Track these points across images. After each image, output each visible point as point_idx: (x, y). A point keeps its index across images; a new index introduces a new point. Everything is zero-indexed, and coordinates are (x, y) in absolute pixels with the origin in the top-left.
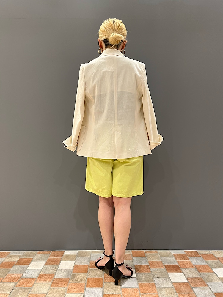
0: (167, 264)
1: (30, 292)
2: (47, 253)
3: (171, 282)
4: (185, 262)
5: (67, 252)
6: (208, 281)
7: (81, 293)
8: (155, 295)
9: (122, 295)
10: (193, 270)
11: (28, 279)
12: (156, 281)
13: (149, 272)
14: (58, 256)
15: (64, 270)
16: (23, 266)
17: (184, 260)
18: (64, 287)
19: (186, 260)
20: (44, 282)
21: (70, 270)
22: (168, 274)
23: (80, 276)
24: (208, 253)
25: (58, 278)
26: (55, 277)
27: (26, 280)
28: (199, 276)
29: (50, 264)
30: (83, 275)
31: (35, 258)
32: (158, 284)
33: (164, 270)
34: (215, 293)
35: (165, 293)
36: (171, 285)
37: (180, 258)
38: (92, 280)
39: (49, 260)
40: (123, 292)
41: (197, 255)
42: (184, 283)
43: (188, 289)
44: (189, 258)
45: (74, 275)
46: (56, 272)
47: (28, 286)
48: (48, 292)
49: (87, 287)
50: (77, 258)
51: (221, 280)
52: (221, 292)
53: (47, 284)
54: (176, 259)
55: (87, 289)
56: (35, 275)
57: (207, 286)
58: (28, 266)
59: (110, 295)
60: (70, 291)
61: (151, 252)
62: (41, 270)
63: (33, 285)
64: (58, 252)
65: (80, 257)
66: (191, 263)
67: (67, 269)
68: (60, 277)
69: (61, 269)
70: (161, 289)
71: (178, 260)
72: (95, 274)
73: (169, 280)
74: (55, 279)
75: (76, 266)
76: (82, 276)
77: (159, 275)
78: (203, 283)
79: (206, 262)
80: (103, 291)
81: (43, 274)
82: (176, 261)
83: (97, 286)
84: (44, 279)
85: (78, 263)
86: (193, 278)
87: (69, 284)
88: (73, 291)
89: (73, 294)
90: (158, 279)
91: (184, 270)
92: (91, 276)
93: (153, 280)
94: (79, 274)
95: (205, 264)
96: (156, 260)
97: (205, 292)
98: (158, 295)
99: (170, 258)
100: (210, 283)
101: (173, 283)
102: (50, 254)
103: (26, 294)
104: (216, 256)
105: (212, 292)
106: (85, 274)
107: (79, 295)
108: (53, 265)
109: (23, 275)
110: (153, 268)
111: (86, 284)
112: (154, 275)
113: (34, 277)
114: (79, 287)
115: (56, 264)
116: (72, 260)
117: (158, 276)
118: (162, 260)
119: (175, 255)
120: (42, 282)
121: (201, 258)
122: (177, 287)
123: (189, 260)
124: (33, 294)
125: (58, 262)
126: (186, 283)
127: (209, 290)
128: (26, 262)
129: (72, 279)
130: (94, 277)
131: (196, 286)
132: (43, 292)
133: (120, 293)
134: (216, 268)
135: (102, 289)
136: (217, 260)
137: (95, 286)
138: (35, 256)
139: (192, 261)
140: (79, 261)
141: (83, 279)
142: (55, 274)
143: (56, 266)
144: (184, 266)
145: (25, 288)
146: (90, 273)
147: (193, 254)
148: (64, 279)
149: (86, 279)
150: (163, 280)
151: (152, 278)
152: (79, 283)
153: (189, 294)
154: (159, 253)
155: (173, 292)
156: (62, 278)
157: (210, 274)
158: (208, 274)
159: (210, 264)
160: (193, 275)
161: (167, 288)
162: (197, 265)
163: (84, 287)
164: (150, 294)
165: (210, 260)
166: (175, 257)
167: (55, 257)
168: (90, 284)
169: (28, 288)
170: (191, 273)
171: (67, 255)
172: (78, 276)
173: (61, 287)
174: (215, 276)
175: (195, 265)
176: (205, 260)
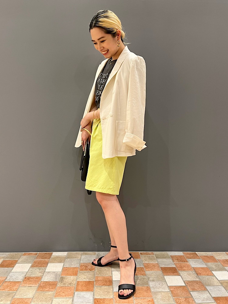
0: (163, 266)
1: (14, 296)
3: (167, 285)
4: (183, 264)
5: (55, 254)
6: (207, 284)
7: (70, 297)
8: (149, 300)
9: (114, 299)
10: (192, 273)
11: (12, 282)
12: (151, 284)
13: (145, 275)
14: (46, 258)
15: (52, 273)
16: (6, 268)
17: (183, 262)
18: (52, 291)
20: (30, 285)
21: (58, 273)
22: (165, 277)
23: (69, 279)
24: (207, 255)
25: (45, 282)
26: (42, 281)
27: (11, 284)
28: (197, 279)
29: (37, 266)
30: (72, 278)
31: (20, 260)
32: (153, 287)
33: (160, 272)
34: (214, 298)
35: (161, 298)
37: (178, 260)
38: (82, 283)
39: (35, 262)
40: (115, 296)
41: (196, 257)
42: (181, 287)
43: (186, 293)
44: (188, 260)
45: (62, 279)
46: (43, 275)
47: (13, 289)
48: (34, 297)
49: (77, 290)
50: (66, 259)
51: (221, 283)
52: (220, 296)
53: (33, 288)
54: (173, 261)
55: (76, 293)
56: (20, 278)
57: (206, 290)
58: (13, 269)
59: (101, 299)
60: (57, 295)
61: (147, 253)
62: (27, 272)
63: (18, 289)
64: (46, 254)
65: (69, 259)
66: (189, 266)
67: (55, 272)
68: (48, 281)
69: (49, 272)
70: (156, 293)
71: (176, 262)
72: (86, 277)
73: (165, 284)
75: (64, 269)
76: (71, 279)
77: (155, 277)
78: (202, 286)
79: (206, 265)
80: (94, 295)
81: (29, 277)
82: (173, 263)
83: (88, 290)
84: (30, 282)
85: (67, 265)
86: (192, 281)
87: (57, 287)
88: (61, 295)
89: (61, 298)
90: (153, 282)
91: (181, 273)
92: (80, 279)
93: (147, 284)
94: (68, 277)
95: (204, 266)
96: (151, 263)
97: (204, 296)
98: (153, 299)
99: (166, 260)
101: (170, 286)
102: (37, 256)
103: (10, 299)
104: (217, 258)
105: (211, 296)
106: (75, 277)
107: (68, 299)
108: (40, 267)
109: (6, 278)
110: (148, 270)
111: (75, 288)
112: (149, 278)
113: (19, 280)
114: (67, 291)
115: (43, 266)
116: (60, 262)
117: (153, 279)
118: (158, 262)
119: (172, 257)
120: (28, 285)
121: (201, 260)
122: (174, 290)
123: (187, 262)
124: (18, 299)
125: (46, 264)
126: (183, 286)
127: (208, 294)
128: (11, 264)
129: (60, 282)
130: (84, 280)
131: (194, 290)
132: (28, 296)
133: (112, 297)
134: (216, 270)
135: (92, 293)
136: (218, 262)
137: (85, 289)
138: (20, 258)
139: (190, 263)
140: (68, 263)
141: (73, 283)
142: (41, 277)
143: (43, 268)
144: (182, 268)
145: (9, 292)
146: (80, 276)
147: (192, 256)
148: (52, 282)
149: (75, 282)
150: (159, 283)
151: (147, 281)
152: (68, 287)
153: (186, 299)
154: (155, 255)
155: (169, 296)
156: (49, 282)
157: (209, 277)
158: (207, 277)
159: (210, 266)
160: (191, 278)
161: (162, 292)
162: (196, 268)
163: (73, 291)
164: (144, 299)
165: (209, 262)
166: (172, 259)
167: (42, 258)
168: (80, 288)
169: (13, 292)
170: (190, 276)
171: (55, 256)
172: (66, 279)
173: (49, 291)
174: (215, 279)
175: (193, 268)
176: (204, 262)
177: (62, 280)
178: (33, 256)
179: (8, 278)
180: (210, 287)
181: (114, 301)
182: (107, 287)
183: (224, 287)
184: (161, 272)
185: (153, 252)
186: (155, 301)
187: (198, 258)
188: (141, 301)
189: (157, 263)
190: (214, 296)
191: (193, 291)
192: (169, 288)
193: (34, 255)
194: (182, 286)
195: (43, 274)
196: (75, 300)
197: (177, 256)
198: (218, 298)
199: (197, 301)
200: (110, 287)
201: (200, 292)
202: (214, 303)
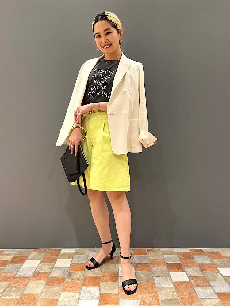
0: (169, 262)
1: (23, 291)
2: (42, 252)
3: (172, 281)
4: (188, 260)
5: (64, 251)
6: (211, 280)
7: (78, 292)
8: (154, 295)
9: (119, 294)
10: (197, 269)
11: (22, 277)
12: (156, 280)
13: (150, 271)
14: (55, 254)
15: (60, 268)
16: (17, 264)
17: (188, 258)
18: (60, 286)
19: (190, 258)
20: (39, 281)
21: (66, 268)
22: (170, 273)
23: (77, 275)
24: (214, 251)
25: (53, 277)
26: (51, 276)
27: (20, 279)
28: (202, 276)
29: (46, 262)
30: (80, 273)
31: (30, 256)
32: (158, 283)
33: (166, 268)
34: (218, 293)
35: (165, 293)
36: (172, 285)
37: (183, 256)
38: (89, 279)
39: (44, 259)
40: (121, 291)
41: (202, 253)
43: (190, 289)
44: (194, 256)
45: (70, 275)
46: (52, 271)
47: (22, 285)
48: (42, 291)
49: (84, 285)
50: (75, 256)
51: (226, 280)
52: (224, 292)
53: (42, 283)
54: (179, 258)
55: (83, 288)
56: (30, 274)
57: (210, 285)
58: (23, 265)
59: (106, 294)
60: (65, 290)
61: (153, 249)
62: (36, 268)
63: (27, 285)
64: (55, 250)
65: (77, 256)
66: (194, 262)
67: (63, 268)
69: (57, 268)
70: (160, 289)
71: (182, 258)
72: (93, 273)
73: (170, 279)
75: (72, 265)
76: (78, 274)
77: (160, 273)
78: (206, 283)
79: (211, 261)
80: (100, 290)
81: (38, 273)
83: (94, 285)
84: (39, 278)
85: (75, 261)
86: (196, 277)
87: (65, 283)
88: (69, 290)
89: (68, 293)
90: (158, 278)
91: (186, 269)
92: (88, 274)
93: (153, 279)
94: (76, 273)
95: (210, 262)
96: (157, 259)
97: (207, 292)
98: (157, 294)
99: (172, 256)
100: (213, 283)
101: (174, 282)
102: (46, 252)
103: (19, 294)
104: (223, 255)
105: (215, 292)
106: (82, 273)
107: (75, 294)
108: (49, 263)
109: (17, 274)
110: (154, 266)
111: (82, 283)
112: (154, 274)
113: (29, 276)
114: (74, 286)
115: (52, 263)
116: (69, 258)
117: (158, 275)
118: (164, 258)
119: (178, 253)
120: (37, 281)
121: (207, 257)
122: (178, 285)
124: (27, 294)
125: (55, 260)
127: (212, 290)
128: (20, 261)
129: (68, 278)
130: (91, 276)
131: (198, 286)
132: (37, 291)
133: (117, 292)
134: (221, 267)
135: (99, 288)
136: (223, 259)
137: (91, 284)
138: (30, 254)
139: (196, 260)
140: (76, 259)
141: (80, 278)
142: (50, 273)
143: (52, 264)
144: (187, 265)
145: (19, 287)
146: (87, 272)
147: (198, 252)
148: (60, 277)
149: (82, 277)
150: (164, 279)
151: (152, 277)
152: (75, 282)
153: (190, 294)
154: (162, 251)
155: (173, 292)
156: (57, 277)
157: (214, 273)
158: (212, 273)
159: (215, 262)
160: (196, 274)
161: (167, 287)
162: (201, 264)
163: (80, 286)
164: (148, 294)
165: (215, 259)
166: (178, 256)
167: (51, 255)
168: (87, 283)
169: (22, 287)
170: (194, 272)
171: (64, 253)
172: (74, 274)
173: (57, 286)
174: (220, 275)
175: (198, 264)
176: (210, 259)
179: (18, 274)
180: (214, 283)
181: (120, 296)
182: (113, 282)
183: (228, 283)
184: (167, 268)
185: (160, 249)
186: (159, 296)
187: (204, 254)
188: (145, 296)
189: (163, 260)
190: (217, 291)
191: (197, 287)
192: (174, 283)
193: (44, 251)
194: (186, 282)
195: (52, 269)
196: (82, 294)
197: (183, 252)
198: (221, 293)
199: (200, 297)
200: (117, 282)
201: (204, 288)
202: (217, 298)
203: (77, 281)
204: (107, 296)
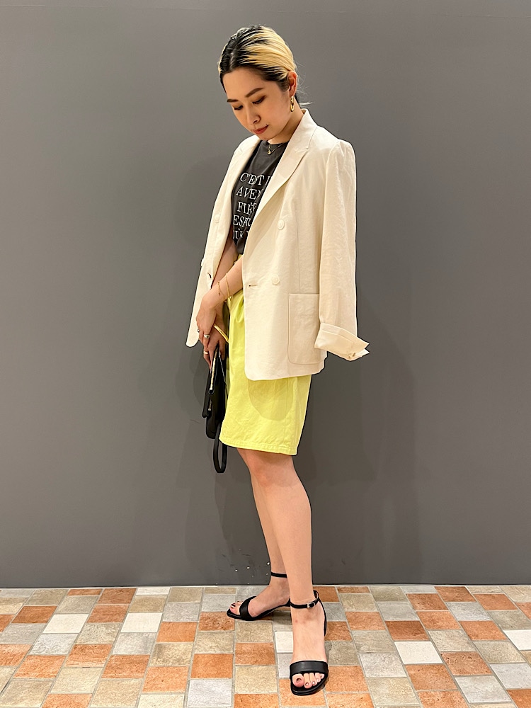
0: (391, 619)
1: (50, 690)
2: (91, 594)
3: (401, 660)
4: (436, 613)
5: (142, 591)
6: (492, 660)
7: (179, 691)
8: (362, 696)
9: (281, 696)
10: (458, 634)
11: (45, 657)
12: (365, 660)
13: (351, 639)
14: (121, 601)
15: (135, 635)
16: (31, 625)
17: (435, 608)
18: (137, 678)
19: (440, 608)
20: (86, 664)
21: (151, 635)
22: (395, 643)
23: (176, 650)
24: (492, 592)
25: (121, 655)
26: (114, 653)
27: (41, 660)
28: (470, 649)
29: (100, 620)
30: (183, 646)
31: (61, 607)
32: (369, 667)
33: (384, 633)
34: (510, 691)
35: (387, 691)
36: (403, 671)
37: (424, 603)
38: (206, 659)
39: (97, 611)
40: (283, 689)
41: (466, 597)
42: (433, 665)
43: (444, 681)
44: (447, 604)
45: (159, 649)
46: (116, 640)
47: (47, 674)
48: (95, 691)
49: (194, 675)
50: (168, 605)
51: (526, 658)
52: (523, 687)
53: (93, 670)
54: (414, 608)
55: (192, 682)
56: (64, 648)
57: (490, 672)
58: (46, 626)
59: (250, 696)
60: (151, 687)
61: (352, 588)
62: (79, 634)
63: (58, 673)
64: (121, 590)
65: (174, 603)
66: (451, 617)
67: (143, 633)
68: (127, 653)
69: (129, 634)
70: (376, 682)
71: (420, 608)
72: (214, 645)
73: (396, 659)
74: (112, 656)
75: (164, 626)
76: (180, 649)
77: (372, 645)
78: (481, 665)
79: (489, 615)
80: (233, 686)
81: (84, 645)
82: (414, 612)
83: (219, 675)
84: (87, 658)
85: (170, 618)
86: (457, 652)
87: (148, 669)
88: (159, 686)
89: (159, 694)
90: (369, 655)
91: (433, 634)
92: (201, 649)
93: (356, 659)
94: (173, 645)
95: (486, 618)
96: (364, 611)
97: (486, 688)
98: (369, 694)
99: (398, 604)
100: (497, 666)
101: (407, 665)
102: (100, 596)
103: (41, 696)
104: (514, 599)
105: (503, 687)
106: (189, 645)
107: (174, 695)
108: (108, 623)
109: (32, 648)
110: (357, 629)
111: (191, 671)
112: (358, 647)
113: (61, 653)
114: (172, 678)
115: (116, 620)
116: (155, 610)
117: (369, 649)
118: (379, 609)
119: (412, 597)
120: (81, 664)
121: (477, 605)
122: (417, 674)
124: (59, 695)
125: (120, 616)
126: (438, 665)
127: (496, 683)
128: (38, 616)
129: (156, 658)
130: (210, 652)
131: (463, 673)
132: (82, 689)
133: (276, 691)
134: (512, 628)
135: (230, 682)
136: (516, 609)
137: (212, 673)
138: (61, 601)
139: (454, 612)
140: (172, 612)
141: (184, 658)
142: (111, 646)
143: (115, 624)
144: (434, 624)
145: (38, 679)
146: (201, 643)
147: (457, 594)
148: (137, 656)
149: (190, 656)
150: (383, 659)
151: (355, 654)
152: (174, 667)
153: (445, 693)
154: (372, 592)
155: (406, 688)
156: (130, 656)
157: (497, 642)
158: (492, 643)
159: (498, 618)
160: (455, 645)
161: (391, 678)
162: (466, 622)
163: (185, 677)
164: (349, 694)
165: (498, 609)
166: (412, 603)
167: (113, 602)
168: (201, 670)
169: (47, 679)
170: (452, 642)
171: (143, 597)
172: (170, 649)
173: (129, 676)
174: (511, 648)
175: (460, 622)
176: (485, 609)
177: (160, 651)
178: (91, 597)
179: (34, 649)
180: (500, 665)
181: (281, 699)
182: (265, 667)
184: (388, 634)
185: (368, 586)
186: (375, 698)
187: (470, 599)
188: (343, 700)
189: (378, 613)
190: (508, 686)
191: (460, 676)
192: (407, 668)
193: (94, 594)
194: (435, 664)
195: (116, 637)
196: (191, 698)
197: (423, 595)
198: (518, 690)
199: (470, 699)
200: (271, 667)
201: (478, 677)
202: (510, 702)
203: (177, 665)
204: (251, 701)
